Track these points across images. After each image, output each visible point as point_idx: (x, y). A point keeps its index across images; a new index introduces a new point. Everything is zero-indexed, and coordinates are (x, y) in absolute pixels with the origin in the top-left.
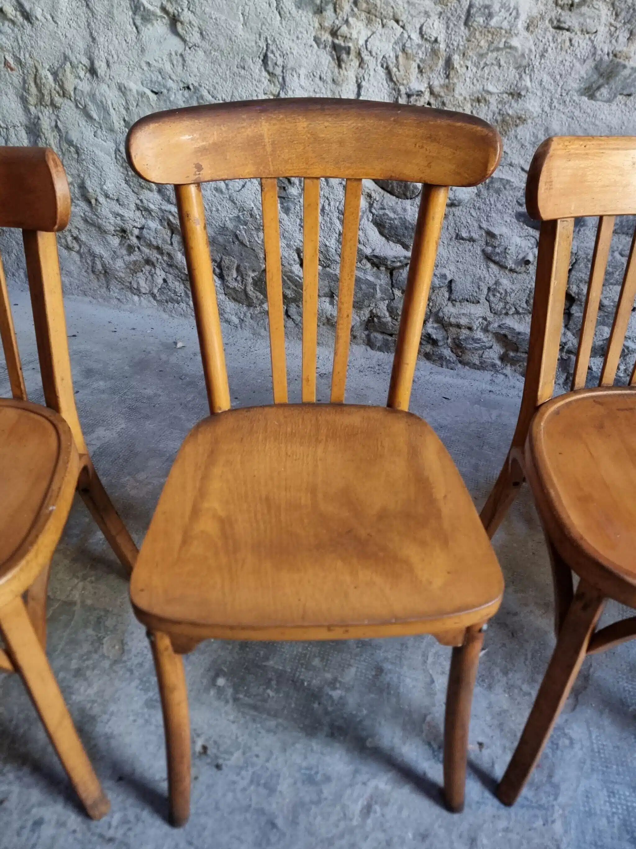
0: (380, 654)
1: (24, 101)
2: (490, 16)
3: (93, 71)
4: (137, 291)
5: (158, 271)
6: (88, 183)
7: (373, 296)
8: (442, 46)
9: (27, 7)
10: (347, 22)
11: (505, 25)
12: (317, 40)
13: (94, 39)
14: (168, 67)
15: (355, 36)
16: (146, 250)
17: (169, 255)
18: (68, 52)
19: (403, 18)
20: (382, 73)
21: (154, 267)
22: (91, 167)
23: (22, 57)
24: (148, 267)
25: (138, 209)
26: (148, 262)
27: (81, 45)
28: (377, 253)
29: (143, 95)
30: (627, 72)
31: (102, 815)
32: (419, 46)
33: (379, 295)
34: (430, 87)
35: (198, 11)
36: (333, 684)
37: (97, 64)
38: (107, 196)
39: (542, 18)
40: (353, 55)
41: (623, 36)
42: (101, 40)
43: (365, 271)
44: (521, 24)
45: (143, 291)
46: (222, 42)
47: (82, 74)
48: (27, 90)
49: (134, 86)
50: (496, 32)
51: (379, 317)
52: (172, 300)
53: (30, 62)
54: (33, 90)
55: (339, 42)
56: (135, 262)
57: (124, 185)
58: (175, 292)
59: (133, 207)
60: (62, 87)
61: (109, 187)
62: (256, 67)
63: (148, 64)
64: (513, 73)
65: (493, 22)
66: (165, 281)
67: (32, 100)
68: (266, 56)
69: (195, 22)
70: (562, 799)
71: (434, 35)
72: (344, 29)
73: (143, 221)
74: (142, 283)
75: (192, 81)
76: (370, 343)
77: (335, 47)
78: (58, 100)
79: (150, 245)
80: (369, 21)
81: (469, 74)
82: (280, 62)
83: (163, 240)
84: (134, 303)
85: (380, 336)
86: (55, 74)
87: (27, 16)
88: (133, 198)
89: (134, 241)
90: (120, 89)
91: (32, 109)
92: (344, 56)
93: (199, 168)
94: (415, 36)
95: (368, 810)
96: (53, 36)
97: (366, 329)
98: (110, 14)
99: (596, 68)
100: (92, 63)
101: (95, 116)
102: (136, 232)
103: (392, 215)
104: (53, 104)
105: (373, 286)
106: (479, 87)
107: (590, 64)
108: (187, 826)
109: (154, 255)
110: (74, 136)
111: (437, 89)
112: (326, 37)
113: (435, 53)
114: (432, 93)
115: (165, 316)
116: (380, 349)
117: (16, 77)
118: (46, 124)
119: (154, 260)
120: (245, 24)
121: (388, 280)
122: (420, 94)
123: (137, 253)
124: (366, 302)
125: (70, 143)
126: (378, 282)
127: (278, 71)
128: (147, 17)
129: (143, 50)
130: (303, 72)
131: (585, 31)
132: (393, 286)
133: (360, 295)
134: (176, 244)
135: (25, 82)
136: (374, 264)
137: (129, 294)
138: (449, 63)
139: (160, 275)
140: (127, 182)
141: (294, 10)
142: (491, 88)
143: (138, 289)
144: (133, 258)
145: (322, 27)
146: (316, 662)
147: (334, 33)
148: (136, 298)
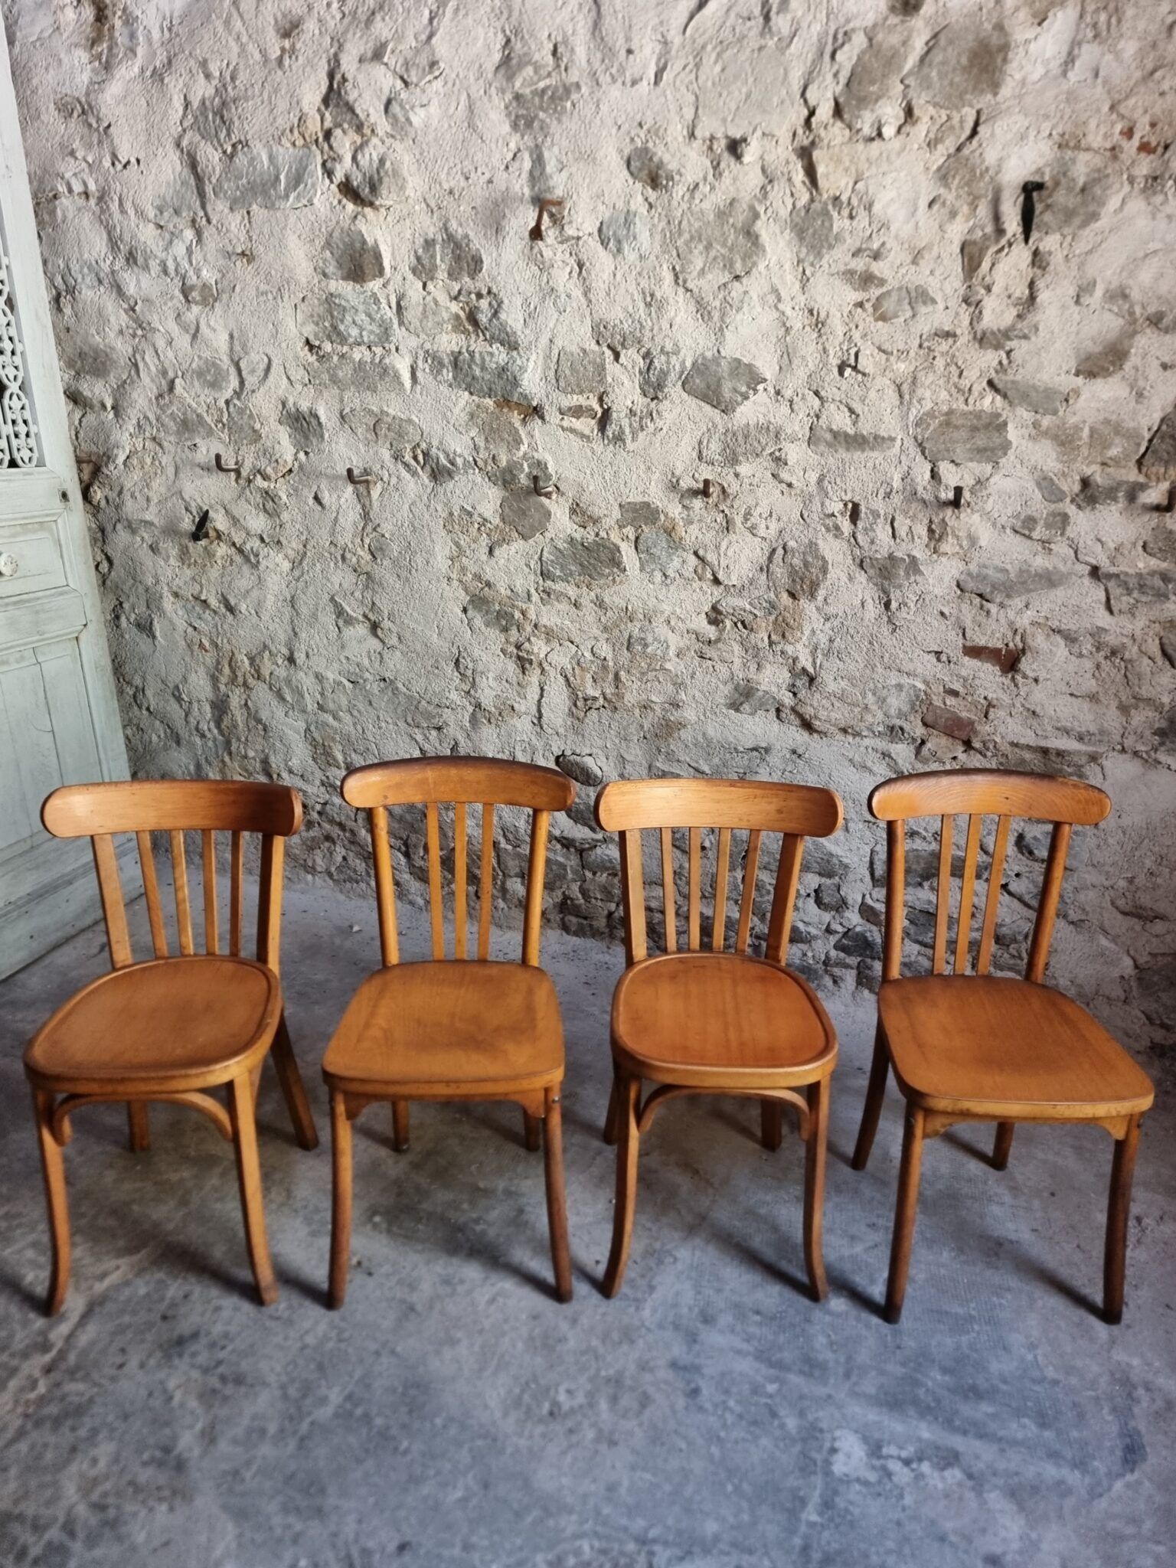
0: (524, 1200)
1: (214, 680)
2: (646, 645)
3: (291, 660)
4: (312, 870)
5: (338, 849)
6: (272, 759)
7: (564, 877)
8: (611, 664)
9: (233, 602)
10: (529, 640)
11: (659, 652)
12: (502, 650)
13: (296, 634)
14: (366, 662)
15: (536, 650)
16: (327, 826)
17: (352, 831)
18: (268, 642)
19: (577, 640)
20: (561, 680)
21: (334, 843)
22: (278, 744)
23: (219, 642)
24: (327, 844)
25: (323, 784)
26: (328, 838)
27: (282, 637)
28: (565, 834)
29: (340, 683)
30: (760, 693)
31: (272, 1301)
32: (592, 662)
33: (570, 876)
34: (603, 694)
35: (398, 621)
36: (477, 1221)
37: (296, 655)
38: (291, 772)
39: (688, 649)
40: (535, 665)
41: (753, 667)
42: (303, 635)
43: (555, 852)
44: (672, 653)
45: (319, 869)
46: (418, 647)
47: (280, 662)
48: (220, 671)
49: (331, 675)
50: (654, 656)
51: (572, 900)
52: (350, 880)
53: (227, 647)
54: (227, 670)
55: (523, 654)
56: (313, 838)
57: (310, 761)
58: (355, 871)
59: (318, 782)
60: (258, 671)
61: (295, 763)
62: (449, 669)
63: (347, 658)
64: (670, 688)
65: (649, 650)
66: (344, 858)
67: (223, 680)
68: (457, 660)
69: (394, 629)
70: (654, 1296)
71: (603, 654)
72: (527, 645)
73: (327, 797)
74: (319, 861)
75: (387, 675)
76: (565, 928)
77: (519, 658)
78: (250, 680)
79: (332, 821)
80: (548, 641)
81: (635, 686)
82: (471, 665)
83: (348, 816)
84: (307, 883)
85: (574, 920)
86: (252, 660)
87: (231, 609)
88: (319, 774)
89: (315, 816)
90: (317, 677)
91: (222, 688)
92: (527, 666)
93: (386, 797)
94: (588, 654)
95: (492, 1301)
96: (256, 627)
97: (561, 912)
98: (314, 616)
99: (736, 689)
100: (292, 653)
101: (288, 698)
102: (318, 807)
103: (577, 800)
104: (245, 684)
105: (563, 867)
106: (644, 697)
107: (730, 687)
108: (342, 1310)
109: (336, 831)
110: (264, 715)
111: (609, 696)
112: (512, 649)
113: (605, 668)
114: (605, 698)
115: (342, 897)
116: (576, 934)
117: (209, 659)
118: (236, 700)
119: (335, 836)
120: (439, 634)
121: (578, 860)
122: (595, 699)
123: (317, 828)
124: (558, 884)
125: (259, 721)
126: (568, 863)
127: (469, 673)
128: (350, 621)
129: (343, 647)
130: (491, 675)
131: (724, 661)
132: (583, 867)
133: (551, 876)
134: (360, 821)
135: (218, 663)
136: (563, 845)
137: (302, 873)
138: (617, 677)
139: (340, 852)
140: (314, 759)
141: (483, 628)
142: (654, 698)
143: (313, 868)
144: (312, 833)
145: (507, 641)
146: (465, 1206)
147: (518, 647)
148: (309, 877)
